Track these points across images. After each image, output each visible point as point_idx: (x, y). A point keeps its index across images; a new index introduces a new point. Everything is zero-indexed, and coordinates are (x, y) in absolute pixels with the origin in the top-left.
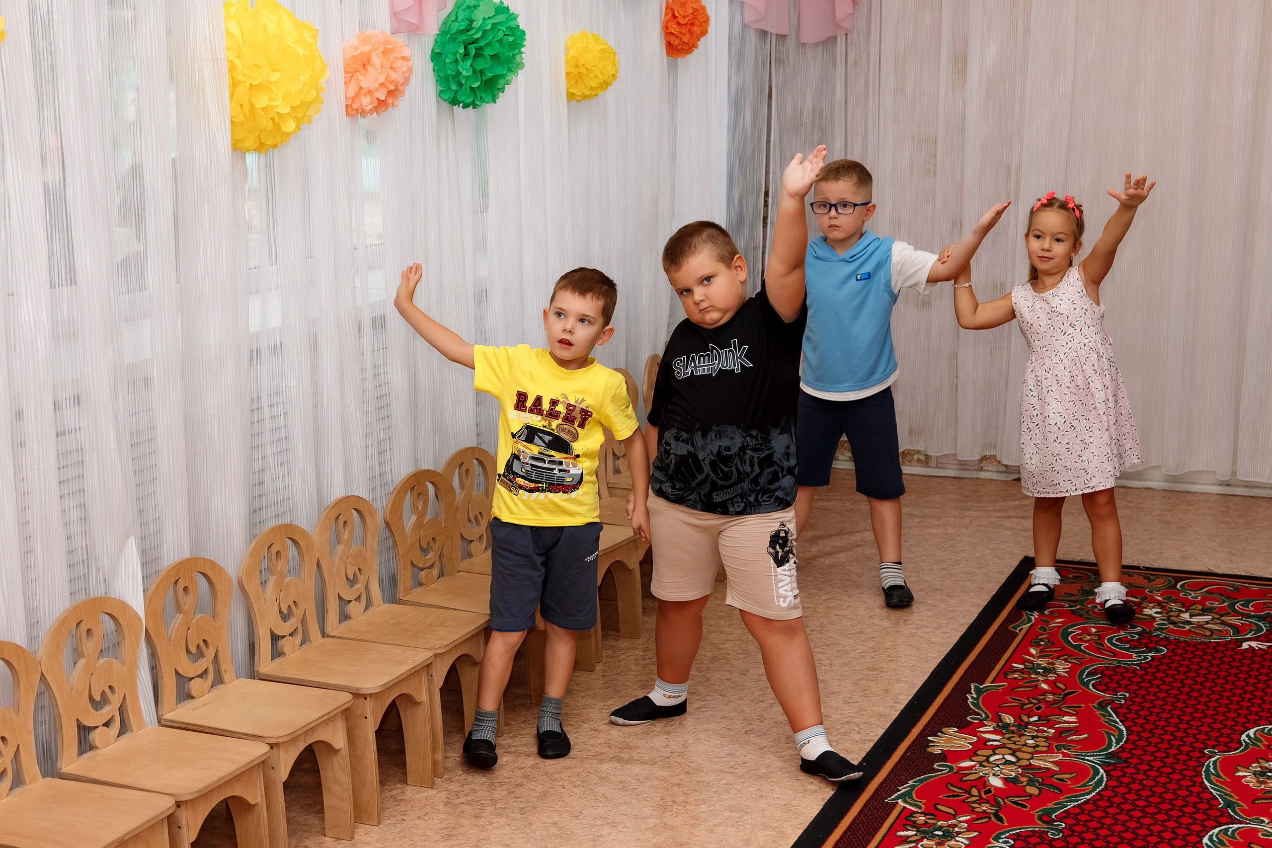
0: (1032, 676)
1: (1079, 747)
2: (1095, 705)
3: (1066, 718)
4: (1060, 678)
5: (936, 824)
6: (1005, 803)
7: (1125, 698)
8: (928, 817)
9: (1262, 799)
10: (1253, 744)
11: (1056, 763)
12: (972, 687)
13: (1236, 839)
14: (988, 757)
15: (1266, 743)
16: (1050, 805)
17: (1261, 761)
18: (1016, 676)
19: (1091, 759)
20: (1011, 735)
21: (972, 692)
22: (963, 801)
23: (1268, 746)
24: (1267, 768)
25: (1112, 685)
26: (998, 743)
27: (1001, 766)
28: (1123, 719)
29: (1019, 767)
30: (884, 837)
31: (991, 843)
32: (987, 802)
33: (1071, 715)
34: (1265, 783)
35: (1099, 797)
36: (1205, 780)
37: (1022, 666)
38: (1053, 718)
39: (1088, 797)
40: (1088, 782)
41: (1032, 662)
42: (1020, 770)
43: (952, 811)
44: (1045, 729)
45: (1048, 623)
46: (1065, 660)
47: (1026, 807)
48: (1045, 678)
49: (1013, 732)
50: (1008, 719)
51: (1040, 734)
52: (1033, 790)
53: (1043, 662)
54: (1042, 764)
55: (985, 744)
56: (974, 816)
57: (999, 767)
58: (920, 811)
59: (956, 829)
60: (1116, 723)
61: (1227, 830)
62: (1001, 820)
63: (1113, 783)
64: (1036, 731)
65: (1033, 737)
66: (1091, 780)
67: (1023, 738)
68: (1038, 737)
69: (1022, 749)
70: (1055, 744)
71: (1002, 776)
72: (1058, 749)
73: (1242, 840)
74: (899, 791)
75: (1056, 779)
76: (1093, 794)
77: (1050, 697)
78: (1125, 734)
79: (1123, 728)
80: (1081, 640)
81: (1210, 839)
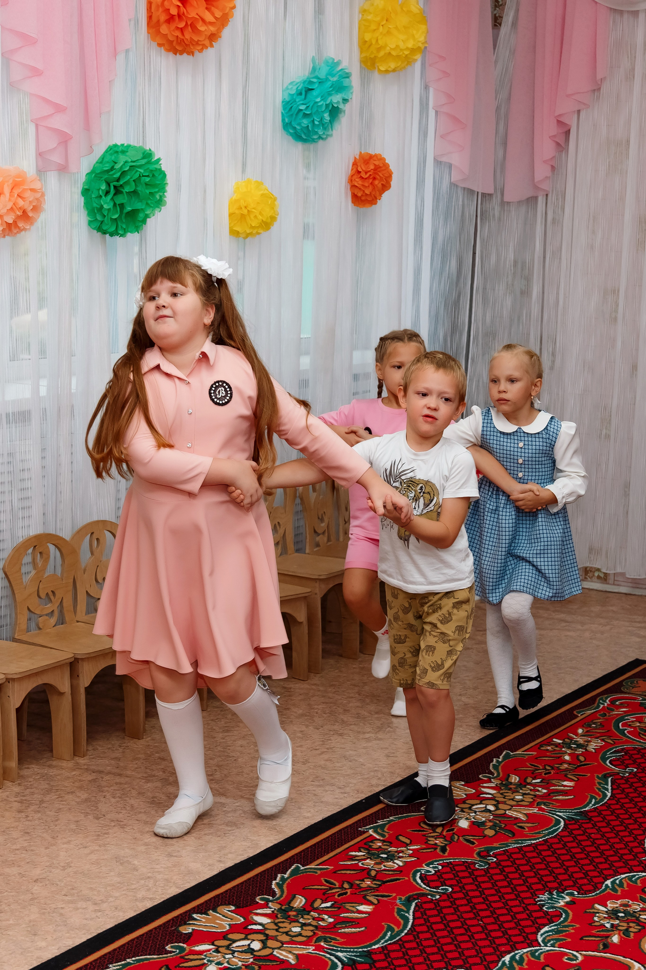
0: (563, 749)
1: (558, 804)
2: (600, 776)
3: (565, 783)
4: (587, 754)
5: (387, 849)
6: (458, 839)
7: (630, 773)
8: (385, 844)
11: (526, 815)
12: (504, 753)
13: (636, 883)
14: (473, 805)
16: (495, 845)
18: (549, 748)
19: (562, 814)
20: (506, 791)
21: (501, 757)
22: (424, 835)
25: (626, 762)
26: (490, 796)
27: (478, 813)
28: (615, 787)
29: (493, 814)
30: (337, 854)
31: (423, 867)
32: (444, 837)
33: (571, 781)
35: (543, 842)
37: (561, 742)
38: (554, 782)
39: (533, 842)
40: (542, 831)
41: (571, 739)
42: (492, 817)
43: (408, 841)
44: (540, 789)
45: (613, 710)
46: (602, 740)
47: (474, 843)
48: (573, 752)
49: (510, 789)
50: (514, 779)
51: (532, 793)
52: (490, 833)
53: (580, 740)
54: (515, 814)
55: (479, 796)
56: (424, 846)
57: (475, 812)
58: (382, 839)
59: (401, 855)
60: (607, 789)
61: (634, 876)
62: (443, 849)
63: (565, 834)
64: (531, 790)
65: (524, 794)
66: (547, 830)
67: (515, 794)
68: (528, 794)
69: (507, 802)
70: (539, 800)
71: (473, 820)
72: (539, 804)
73: (640, 885)
74: (378, 823)
75: (519, 826)
76: (540, 840)
77: (566, 766)
78: (607, 798)
79: (609, 795)
80: (630, 726)
81: (613, 883)
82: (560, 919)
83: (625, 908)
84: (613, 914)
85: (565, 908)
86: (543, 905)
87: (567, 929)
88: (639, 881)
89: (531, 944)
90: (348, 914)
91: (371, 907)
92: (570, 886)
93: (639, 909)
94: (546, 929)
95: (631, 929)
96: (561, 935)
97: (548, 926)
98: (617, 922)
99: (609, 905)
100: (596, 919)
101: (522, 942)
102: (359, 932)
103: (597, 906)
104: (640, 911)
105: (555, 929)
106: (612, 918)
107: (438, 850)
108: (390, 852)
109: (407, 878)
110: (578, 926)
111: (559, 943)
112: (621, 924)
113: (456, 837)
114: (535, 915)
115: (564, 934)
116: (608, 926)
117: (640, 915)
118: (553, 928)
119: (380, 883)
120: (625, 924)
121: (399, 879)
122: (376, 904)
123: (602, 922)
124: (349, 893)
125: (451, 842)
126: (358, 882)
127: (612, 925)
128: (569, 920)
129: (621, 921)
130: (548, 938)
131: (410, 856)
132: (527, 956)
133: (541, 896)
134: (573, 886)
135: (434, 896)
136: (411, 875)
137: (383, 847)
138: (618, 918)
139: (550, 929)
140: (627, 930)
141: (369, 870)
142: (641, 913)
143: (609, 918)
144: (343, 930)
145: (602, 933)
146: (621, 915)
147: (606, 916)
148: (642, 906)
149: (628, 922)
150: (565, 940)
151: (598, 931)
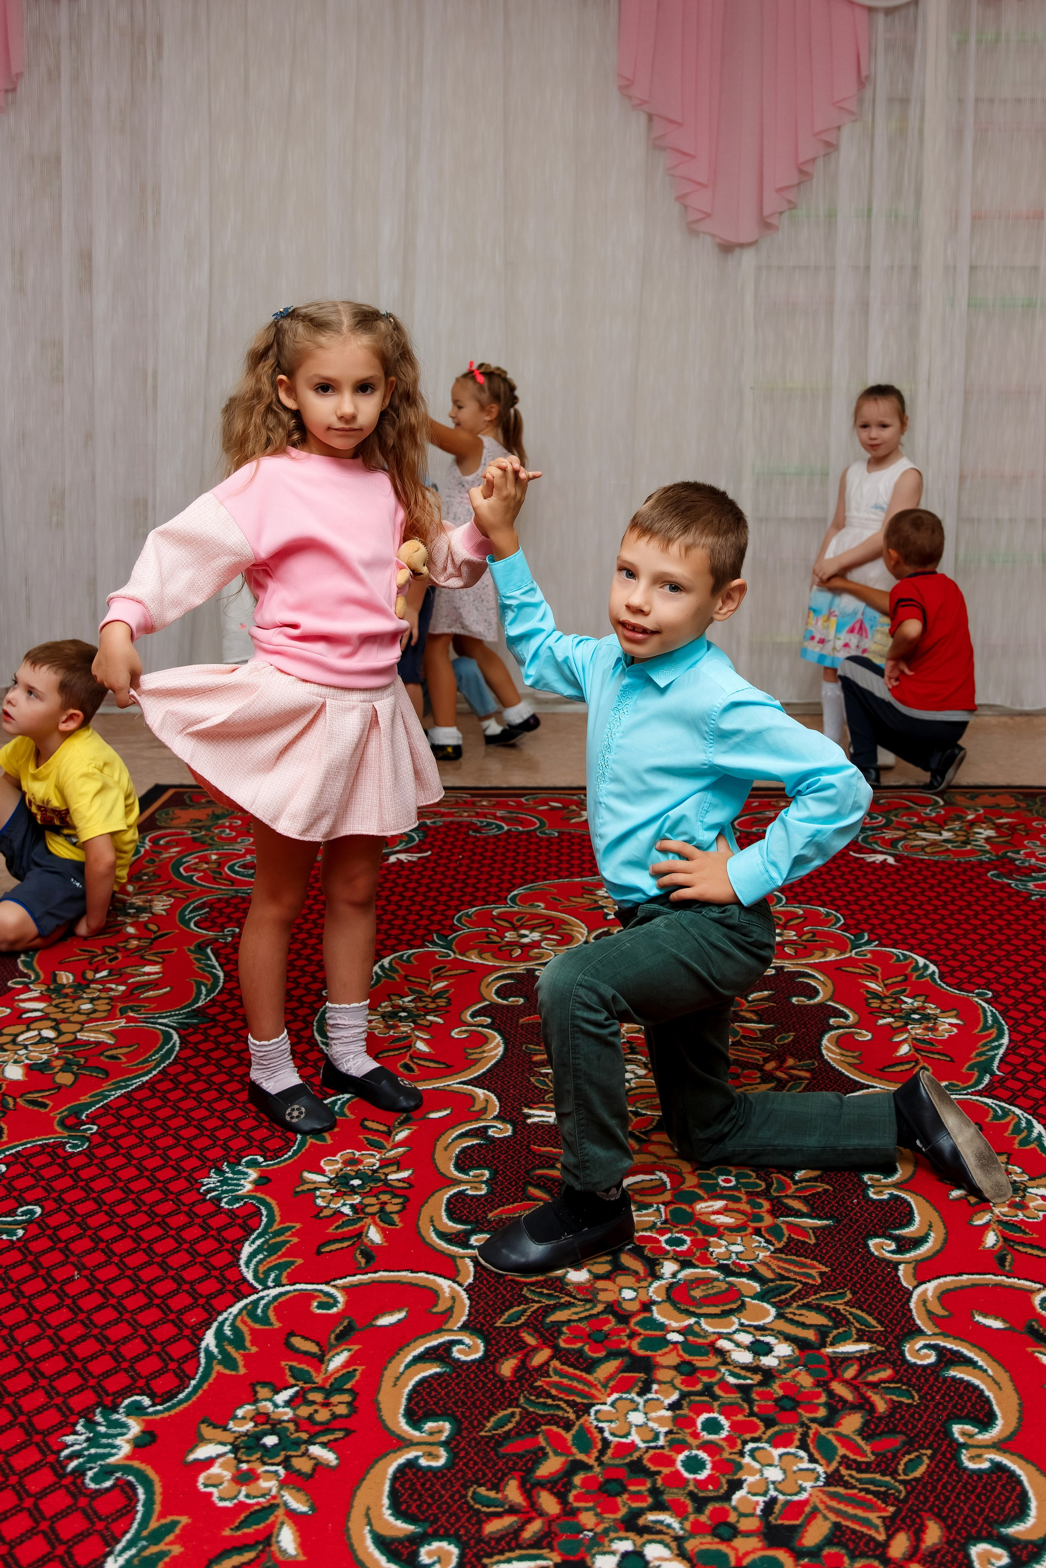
0: (120, 919)
1: (153, 1006)
2: (192, 948)
3: (148, 969)
4: (157, 919)
6: (16, 1103)
7: (232, 936)
9: (388, 1051)
10: (387, 976)
11: (113, 1033)
13: (345, 1115)
14: (17, 1036)
15: (403, 973)
16: (85, 1099)
17: (393, 997)
19: (166, 1021)
20: (62, 1000)
23: (406, 976)
24: (400, 1006)
25: (219, 921)
26: (39, 1014)
27: (31, 1048)
28: (225, 964)
29: (57, 1045)
33: (154, 963)
34: (395, 1027)
35: (161, 1077)
36: (316, 1034)
38: (129, 971)
40: (150, 1056)
41: (124, 902)
42: (56, 1050)
45: (161, 853)
46: (168, 896)
47: (45, 1106)
48: (135, 919)
49: (67, 996)
50: (66, 978)
51: (104, 995)
52: (65, 1079)
53: (138, 901)
54: (92, 1037)
55: (20, 1018)
60: (214, 968)
63: (189, 1053)
64: (100, 991)
65: (92, 1000)
66: (157, 1052)
67: (77, 1003)
68: (99, 999)
69: (71, 1019)
70: (120, 1005)
72: (123, 1011)
73: (352, 1117)
76: (154, 1072)
77: (135, 943)
78: (223, 982)
79: (221, 974)
80: (196, 870)
82: (261, 1221)
83: (355, 1168)
84: (341, 1183)
85: (259, 1195)
86: (219, 1199)
87: (282, 1238)
88: (346, 1111)
89: (239, 1291)
92: (243, 1149)
93: (378, 1165)
94: (247, 1249)
95: (389, 1208)
96: (280, 1253)
97: (247, 1243)
98: (357, 1199)
99: (327, 1168)
100: (320, 1202)
101: (221, 1292)
103: (307, 1175)
104: (380, 1167)
105: (263, 1243)
106: (345, 1193)
110: (298, 1226)
111: (285, 1274)
112: (367, 1201)
114: (216, 1222)
115: (284, 1250)
116: (346, 1210)
117: (386, 1175)
118: (258, 1242)
120: (373, 1200)
123: (332, 1205)
127: (353, 1206)
128: (278, 1218)
129: (364, 1195)
130: (261, 1269)
132: (244, 1323)
133: (205, 1180)
134: (249, 1147)
138: (353, 1190)
139: (254, 1246)
140: (382, 1210)
142: (386, 1170)
143: (339, 1194)
145: (345, 1229)
146: (356, 1182)
147: (334, 1191)
148: (378, 1157)
149: (374, 1193)
150: (293, 1263)
151: (337, 1228)
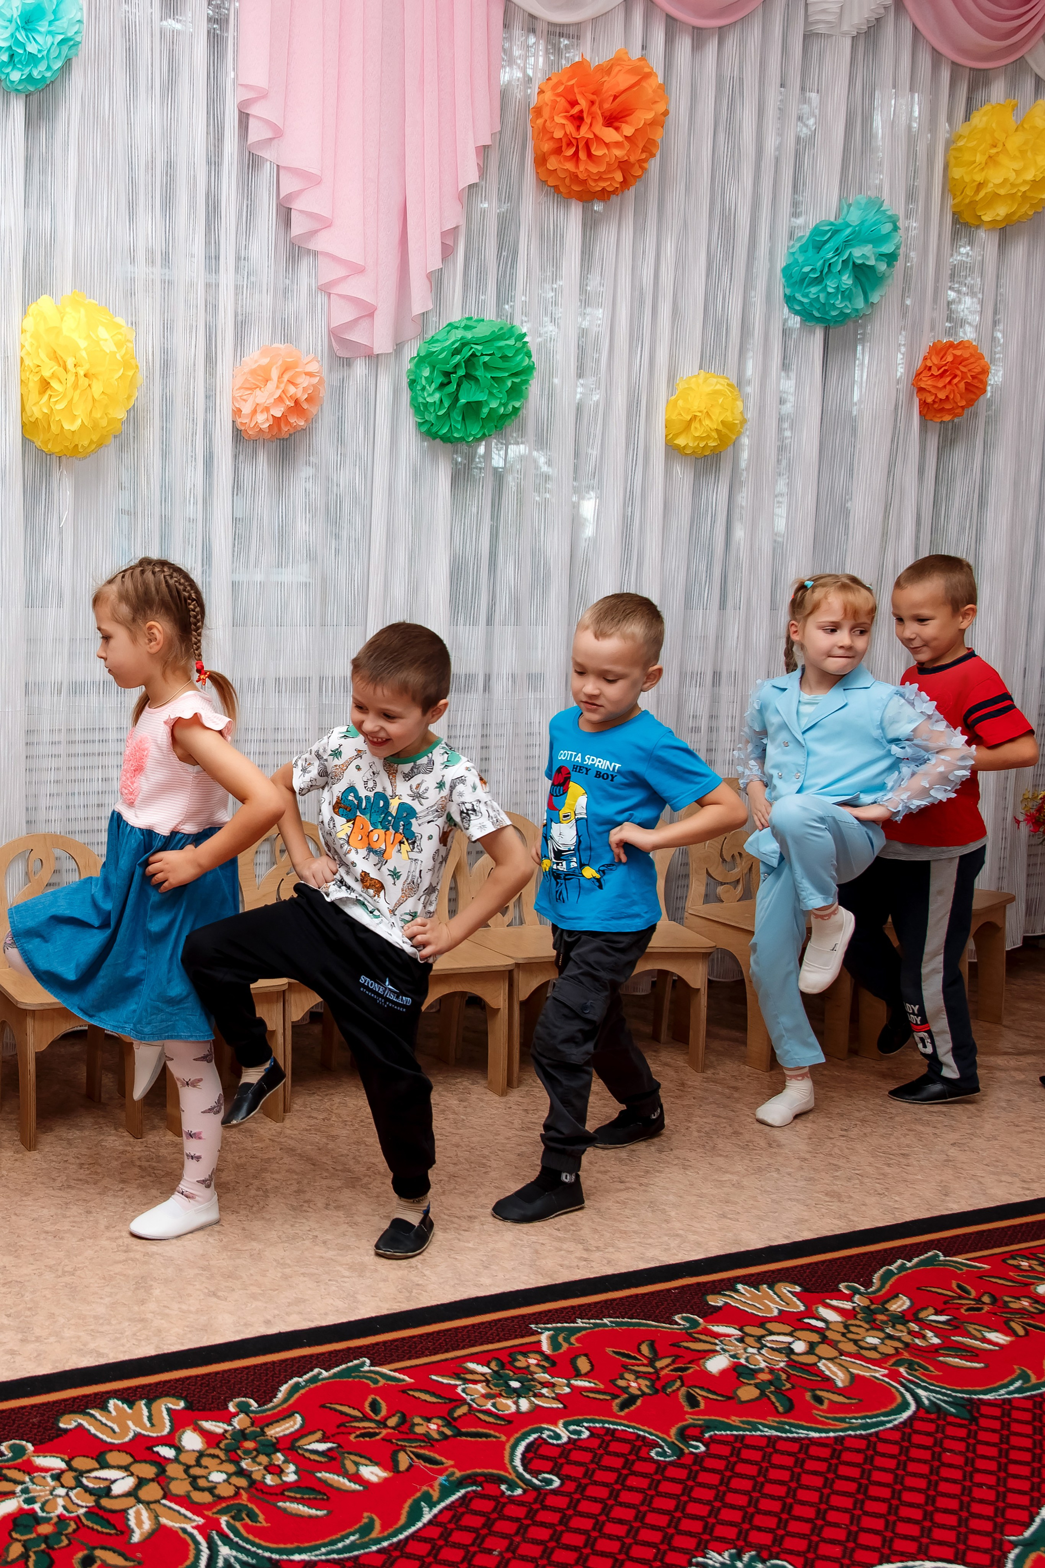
5: (534, 1374)
8: (542, 1363)
22: (625, 1367)
30: (445, 1359)
31: (555, 1423)
32: (657, 1379)
39: (812, 1435)
43: (585, 1370)
56: (602, 1386)
58: (549, 1352)
59: (545, 1391)
62: (628, 1402)
71: (743, 1360)
74: (574, 1322)
75: (815, 1397)
90: (327, 1475)
91: (384, 1474)
102: (311, 1518)
107: (618, 1401)
108: (534, 1380)
109: (503, 1438)
113: (678, 1383)
119: (448, 1432)
121: (487, 1436)
122: (399, 1472)
124: (378, 1437)
125: (657, 1391)
126: (417, 1420)
131: (559, 1398)
135: (512, 1486)
136: (517, 1435)
137: (533, 1369)
141: (463, 1401)
144: (288, 1504)
